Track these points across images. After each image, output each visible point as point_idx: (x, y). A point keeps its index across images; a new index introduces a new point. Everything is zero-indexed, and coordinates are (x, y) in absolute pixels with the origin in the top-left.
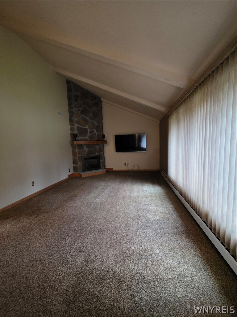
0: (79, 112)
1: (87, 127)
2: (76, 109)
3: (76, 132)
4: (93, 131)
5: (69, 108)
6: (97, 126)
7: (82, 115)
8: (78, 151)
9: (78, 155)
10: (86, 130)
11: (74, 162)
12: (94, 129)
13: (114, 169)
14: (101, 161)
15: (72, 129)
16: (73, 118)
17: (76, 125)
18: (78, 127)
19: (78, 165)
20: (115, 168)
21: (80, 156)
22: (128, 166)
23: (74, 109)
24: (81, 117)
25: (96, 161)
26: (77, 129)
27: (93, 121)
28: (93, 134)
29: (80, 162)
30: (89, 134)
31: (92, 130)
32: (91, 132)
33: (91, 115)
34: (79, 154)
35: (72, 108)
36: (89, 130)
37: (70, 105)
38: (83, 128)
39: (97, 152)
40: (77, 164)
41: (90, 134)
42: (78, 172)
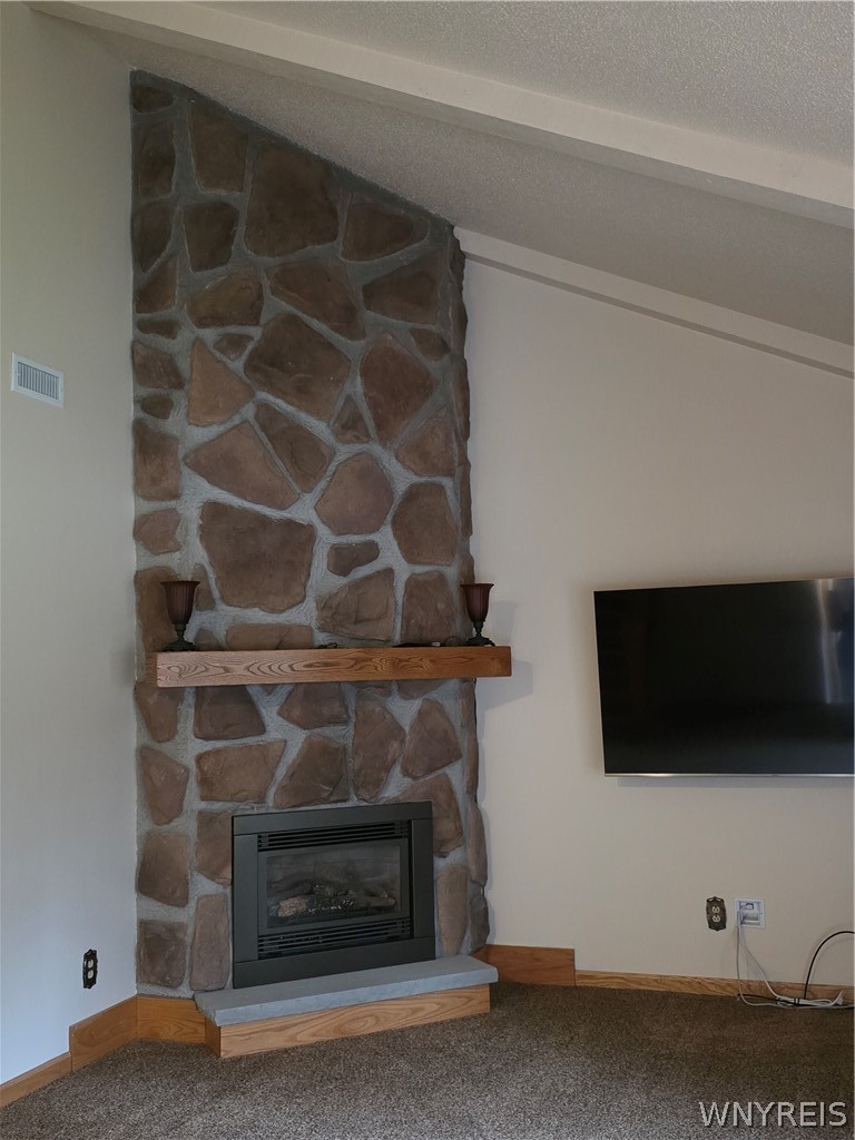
0: (237, 364)
1: (303, 511)
2: (210, 334)
3: (191, 557)
4: (371, 552)
5: (141, 326)
6: (413, 494)
7: (264, 396)
8: (200, 758)
9: (194, 802)
10: (298, 538)
11: (154, 877)
12: (376, 529)
13: (582, 964)
14: (440, 864)
15: (151, 533)
16: (175, 423)
17: (198, 493)
18: (213, 511)
19: (192, 904)
20: (599, 957)
21: (217, 806)
22: (748, 929)
23: (187, 334)
24: (249, 411)
25: (383, 864)
26: (206, 533)
27: (376, 448)
28: (368, 578)
29: (213, 875)
30: (322, 578)
31: (355, 539)
32: (344, 561)
33: (356, 387)
34: (208, 786)
35: (169, 329)
36: (326, 538)
37: (147, 296)
38: (264, 521)
39: (406, 773)
40: (182, 902)
41: (339, 582)
42: (185, 991)
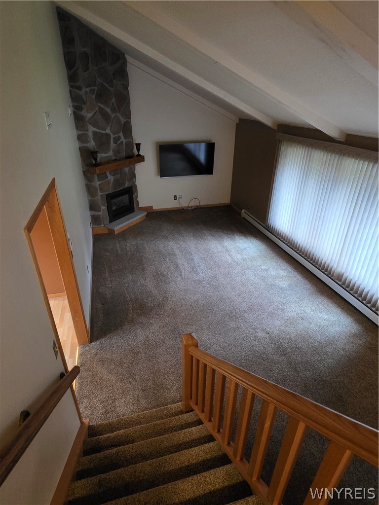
0: (94, 97)
1: (108, 131)
2: (88, 90)
3: (92, 144)
4: (119, 138)
5: (71, 86)
6: (125, 124)
7: (99, 104)
8: (99, 185)
9: (99, 193)
10: (108, 135)
11: (93, 207)
12: (120, 133)
13: (154, 208)
14: (134, 196)
15: (81, 138)
16: (84, 113)
17: (91, 129)
18: (95, 133)
19: (102, 211)
20: (157, 207)
21: (103, 193)
23: (84, 89)
24: (97, 108)
25: (125, 198)
26: (94, 139)
27: (118, 114)
28: (119, 144)
29: (104, 206)
30: (113, 145)
31: (116, 135)
32: (116, 140)
33: (114, 100)
34: (101, 190)
35: (79, 88)
36: (112, 136)
37: (72, 78)
38: (102, 134)
39: (128, 181)
40: (100, 211)
41: (115, 145)
42: (103, 225)
